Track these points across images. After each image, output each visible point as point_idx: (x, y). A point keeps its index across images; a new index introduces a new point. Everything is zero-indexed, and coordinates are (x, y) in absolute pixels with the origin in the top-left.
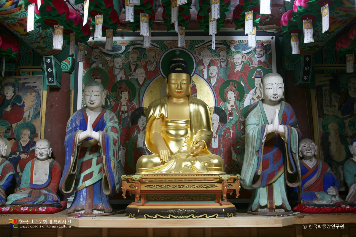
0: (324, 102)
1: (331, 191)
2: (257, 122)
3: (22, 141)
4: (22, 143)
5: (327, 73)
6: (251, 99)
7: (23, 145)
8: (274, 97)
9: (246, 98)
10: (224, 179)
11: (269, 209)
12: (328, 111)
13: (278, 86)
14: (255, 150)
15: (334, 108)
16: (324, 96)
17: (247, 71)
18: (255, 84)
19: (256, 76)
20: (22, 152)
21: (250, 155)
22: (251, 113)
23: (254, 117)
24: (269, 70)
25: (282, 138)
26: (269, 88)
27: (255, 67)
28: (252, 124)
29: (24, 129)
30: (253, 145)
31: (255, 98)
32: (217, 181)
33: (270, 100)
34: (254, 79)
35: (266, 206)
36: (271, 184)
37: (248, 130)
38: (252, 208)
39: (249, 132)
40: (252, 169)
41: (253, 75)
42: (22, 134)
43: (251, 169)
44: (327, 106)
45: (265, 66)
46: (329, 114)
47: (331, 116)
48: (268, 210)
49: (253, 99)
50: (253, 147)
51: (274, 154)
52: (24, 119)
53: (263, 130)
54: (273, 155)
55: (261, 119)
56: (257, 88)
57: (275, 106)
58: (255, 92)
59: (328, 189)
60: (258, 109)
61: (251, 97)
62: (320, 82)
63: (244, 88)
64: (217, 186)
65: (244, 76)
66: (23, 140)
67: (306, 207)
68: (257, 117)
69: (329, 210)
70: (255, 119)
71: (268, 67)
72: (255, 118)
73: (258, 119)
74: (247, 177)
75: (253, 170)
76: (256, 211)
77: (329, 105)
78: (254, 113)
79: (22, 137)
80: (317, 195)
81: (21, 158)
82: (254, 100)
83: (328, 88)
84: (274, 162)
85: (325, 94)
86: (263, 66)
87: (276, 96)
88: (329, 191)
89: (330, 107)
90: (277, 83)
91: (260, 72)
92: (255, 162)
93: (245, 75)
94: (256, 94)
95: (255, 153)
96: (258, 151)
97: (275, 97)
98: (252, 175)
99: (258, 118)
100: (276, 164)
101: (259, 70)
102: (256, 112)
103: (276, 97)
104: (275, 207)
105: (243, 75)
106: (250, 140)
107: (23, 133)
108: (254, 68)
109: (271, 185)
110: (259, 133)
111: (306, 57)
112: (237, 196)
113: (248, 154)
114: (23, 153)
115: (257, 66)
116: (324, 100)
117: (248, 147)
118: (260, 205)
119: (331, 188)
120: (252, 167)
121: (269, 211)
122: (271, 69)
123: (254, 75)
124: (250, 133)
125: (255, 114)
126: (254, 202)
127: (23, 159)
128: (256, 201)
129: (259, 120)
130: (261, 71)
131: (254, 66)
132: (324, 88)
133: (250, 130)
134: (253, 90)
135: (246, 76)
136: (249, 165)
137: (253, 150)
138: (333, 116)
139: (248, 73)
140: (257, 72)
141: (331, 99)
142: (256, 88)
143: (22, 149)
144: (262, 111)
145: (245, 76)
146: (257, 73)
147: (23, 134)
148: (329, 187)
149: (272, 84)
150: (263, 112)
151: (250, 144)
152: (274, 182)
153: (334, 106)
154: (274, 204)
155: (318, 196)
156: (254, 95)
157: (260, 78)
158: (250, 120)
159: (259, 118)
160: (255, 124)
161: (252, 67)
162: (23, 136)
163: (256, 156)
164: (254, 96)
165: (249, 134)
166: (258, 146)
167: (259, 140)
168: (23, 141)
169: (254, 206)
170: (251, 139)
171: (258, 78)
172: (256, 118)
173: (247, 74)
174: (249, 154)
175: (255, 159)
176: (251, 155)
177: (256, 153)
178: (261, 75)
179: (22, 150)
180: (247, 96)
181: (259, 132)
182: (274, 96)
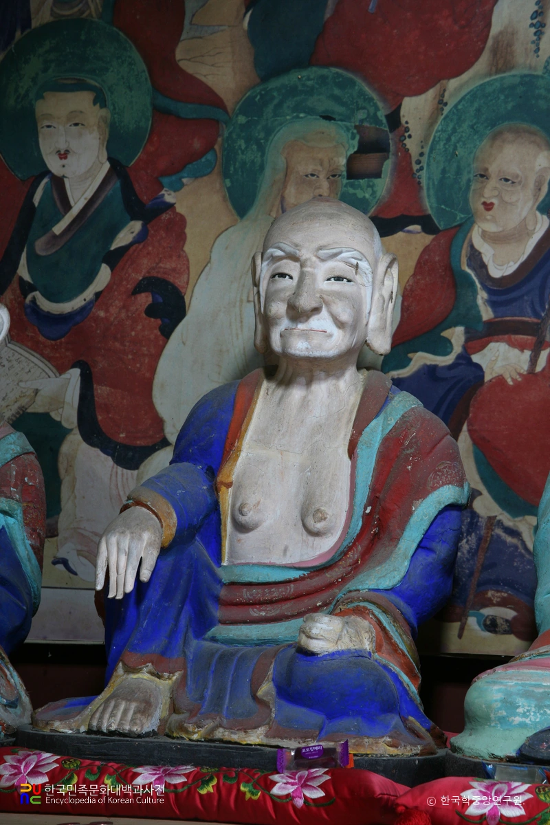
3: (484, 235)
4: (487, 252)
7: (496, 272)
20: (489, 323)
29: (494, 138)
42: (484, 176)
52: (495, 52)
66: (491, 228)
79: (488, 206)
81: (487, 378)
107: (493, 169)
114: (494, 331)
127: (500, 380)
143: (493, 304)
147: (493, 182)
162: (489, 192)
168: (494, 239)
179: (487, 314)
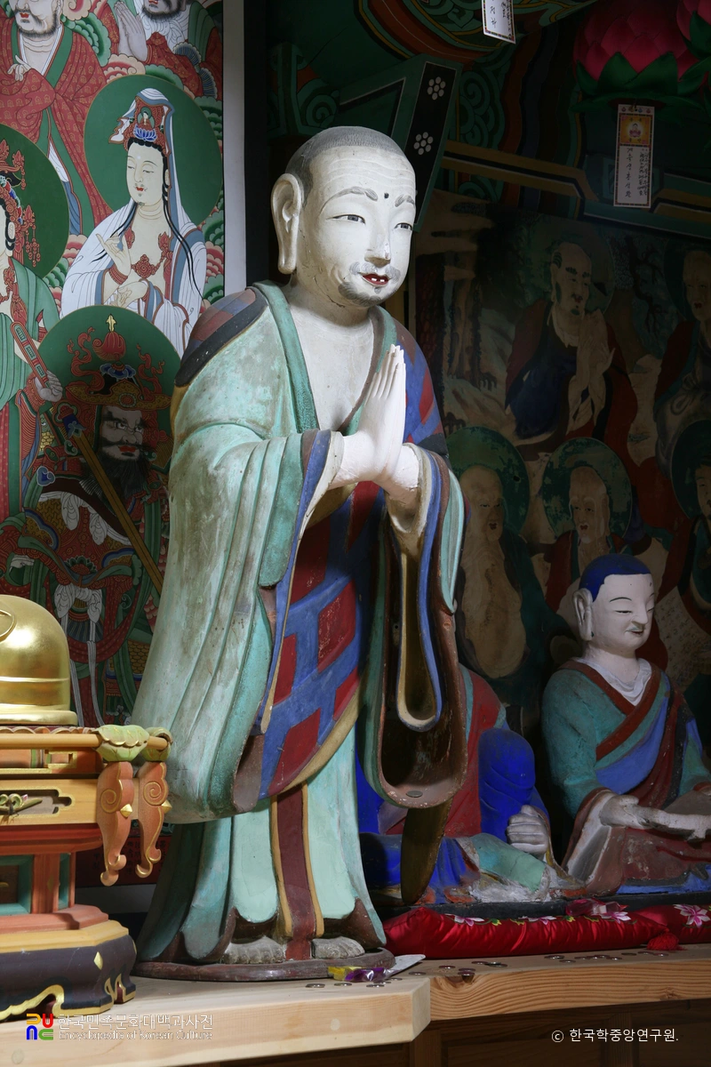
0: (446, 351)
1: (529, 830)
2: (260, 414)
5: (467, 193)
6: (102, 274)
8: (368, 277)
9: (74, 257)
10: (123, 752)
11: (289, 940)
12: (462, 402)
13: (397, 213)
14: (252, 583)
15: (489, 388)
16: (448, 319)
17: (87, 89)
18: (132, 179)
19: (135, 133)
21: (210, 607)
22: (225, 351)
23: (247, 378)
24: (207, 114)
25: (396, 522)
26: (353, 218)
27: (131, 72)
28: (234, 422)
30: (242, 550)
31: (124, 268)
32: (65, 770)
33: (346, 292)
34: (121, 152)
35: (269, 927)
36: (299, 787)
37: (212, 453)
38: (188, 939)
39: (222, 471)
40: (228, 701)
41: (119, 123)
43: (223, 694)
44: (460, 375)
45: (185, 81)
46: (465, 418)
47: (473, 429)
48: (284, 949)
49: (112, 269)
50: (241, 559)
51: (325, 611)
53: (312, 463)
54: (321, 619)
55: (280, 398)
56: (139, 209)
57: (353, 330)
58: (127, 230)
59: (515, 820)
60: (267, 335)
61: (105, 263)
62: (435, 234)
63: (67, 191)
64: (67, 801)
65: (70, 117)
67: (454, 923)
68: (264, 385)
69: (550, 934)
70: (250, 394)
71: (200, 92)
72: (255, 384)
73: (268, 396)
74: (195, 744)
75: (242, 702)
76: (216, 956)
77: (467, 368)
78: (244, 354)
80: (470, 855)
82: (120, 279)
83: (468, 274)
84: (319, 661)
85: (452, 307)
86: (173, 77)
87: (381, 272)
88: (520, 829)
89: (474, 383)
90: (398, 196)
91: (155, 110)
92: (253, 654)
93: (71, 109)
94: (130, 245)
95: (251, 597)
96: (272, 588)
97: (374, 276)
98: (232, 731)
99: (268, 389)
100: (330, 673)
101: (151, 94)
102: (255, 352)
103: (379, 278)
104: (320, 929)
105: (65, 107)
106: (218, 516)
108: (126, 78)
109: (295, 797)
110: (287, 479)
111: (431, 72)
112: (146, 867)
113: (195, 607)
115: (140, 70)
116: (447, 339)
117: (201, 561)
118: (240, 920)
119: (524, 815)
120: (233, 683)
121: (290, 954)
122: (216, 105)
123: (127, 123)
124: (225, 475)
125: (249, 359)
126: (197, 903)
128: (208, 897)
129: (275, 402)
130: (166, 109)
131: (127, 67)
132: (450, 274)
133: (225, 455)
134: (116, 219)
135: (79, 118)
136: (209, 669)
137: (236, 578)
138: (484, 430)
139: (91, 101)
140: (143, 106)
141: (477, 338)
142: (136, 205)
144: (290, 350)
145: (74, 115)
146: (139, 110)
148: (517, 811)
149: (372, 196)
150: (292, 356)
151: (220, 544)
152: (308, 781)
153: (490, 379)
154: (317, 912)
155: (476, 859)
156: (120, 246)
157: (155, 146)
158: (218, 393)
159: (275, 392)
160: (253, 425)
161: (114, 65)
163: (259, 621)
164: (120, 254)
165: (220, 482)
166: (275, 556)
167: (287, 519)
169: (200, 930)
170: (227, 514)
171: (148, 144)
172: (260, 390)
173: (87, 110)
174: (203, 606)
175: (256, 637)
176: (226, 608)
177: (259, 597)
178: (163, 132)
180: (79, 247)
181: (287, 470)
182: (369, 272)
